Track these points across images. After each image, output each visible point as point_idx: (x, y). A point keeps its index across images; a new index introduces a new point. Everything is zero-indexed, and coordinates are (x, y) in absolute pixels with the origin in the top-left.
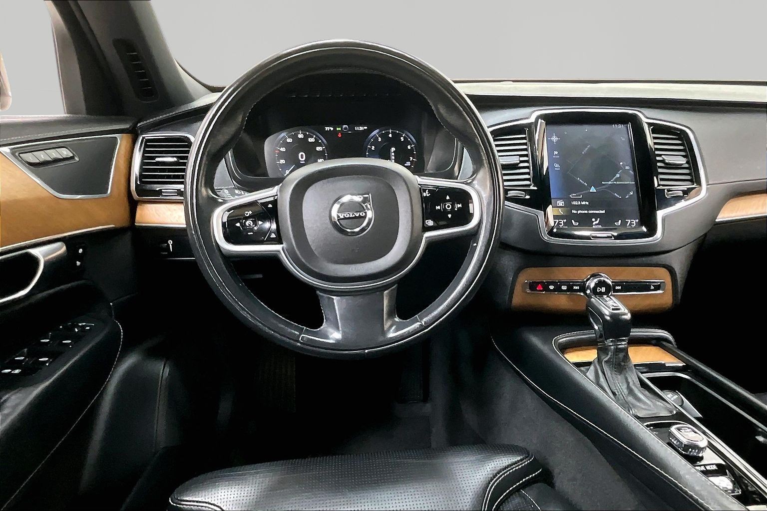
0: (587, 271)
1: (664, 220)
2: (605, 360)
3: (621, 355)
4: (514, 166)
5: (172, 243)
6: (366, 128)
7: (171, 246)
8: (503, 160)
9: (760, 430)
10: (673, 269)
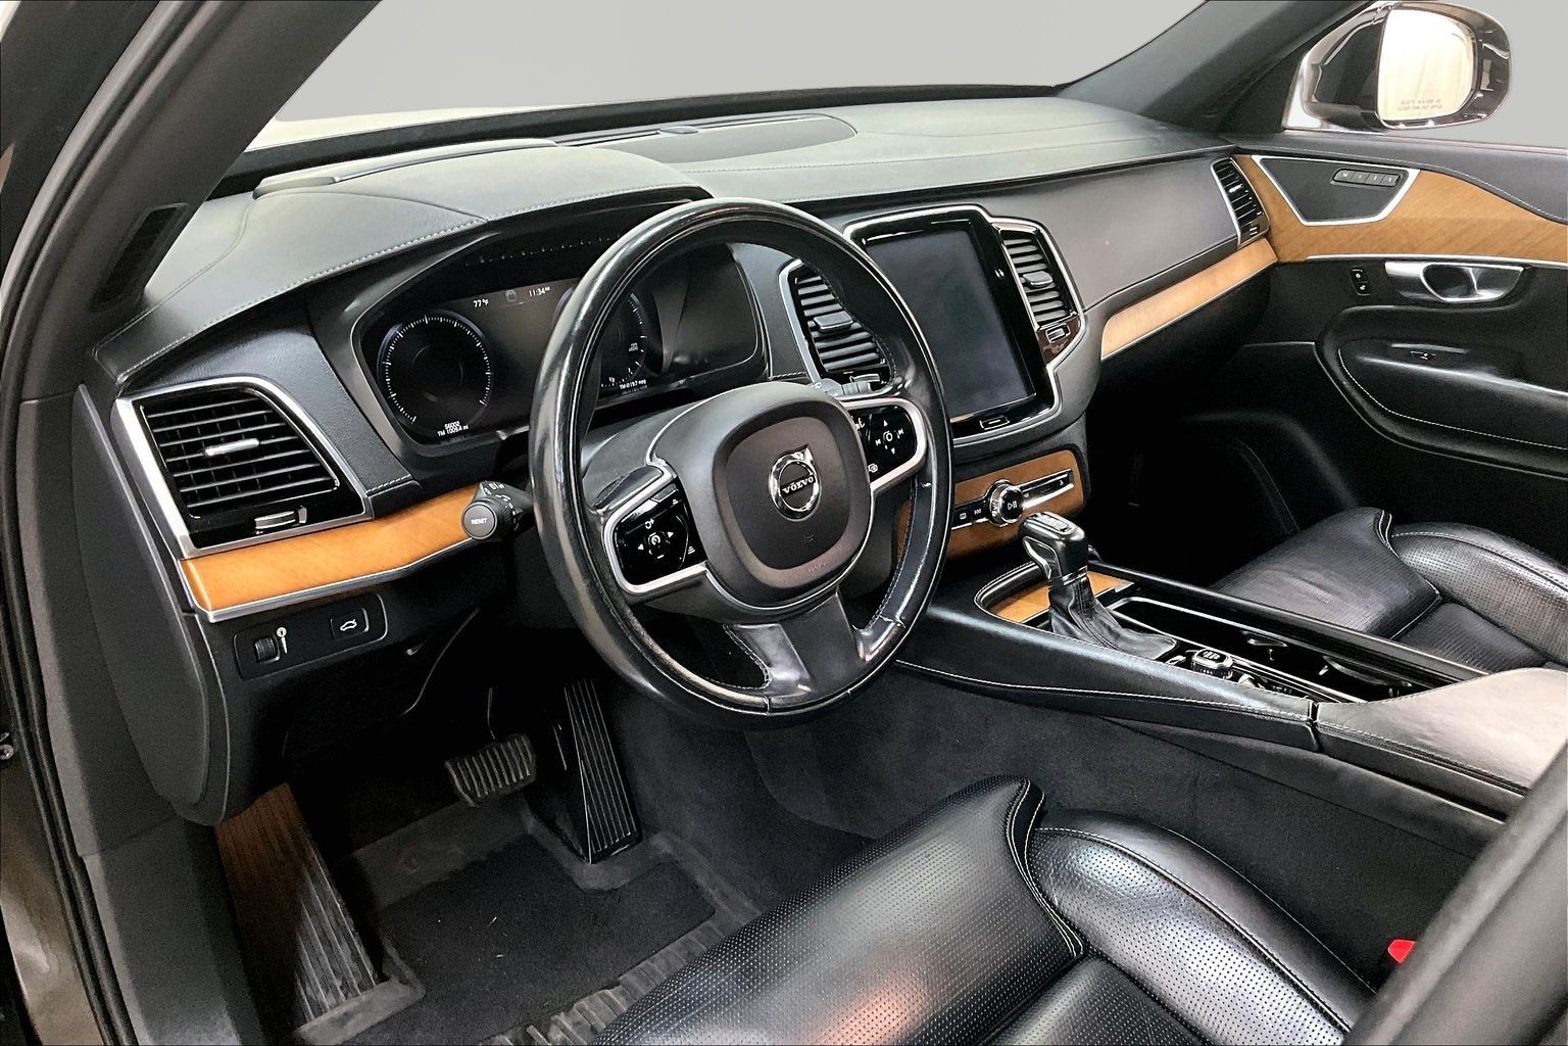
0: (986, 481)
1: (1056, 376)
2: (1070, 605)
3: (1086, 592)
4: (845, 331)
5: (285, 633)
6: (548, 289)
7: (283, 640)
8: (824, 323)
9: (1246, 632)
10: (1076, 446)
